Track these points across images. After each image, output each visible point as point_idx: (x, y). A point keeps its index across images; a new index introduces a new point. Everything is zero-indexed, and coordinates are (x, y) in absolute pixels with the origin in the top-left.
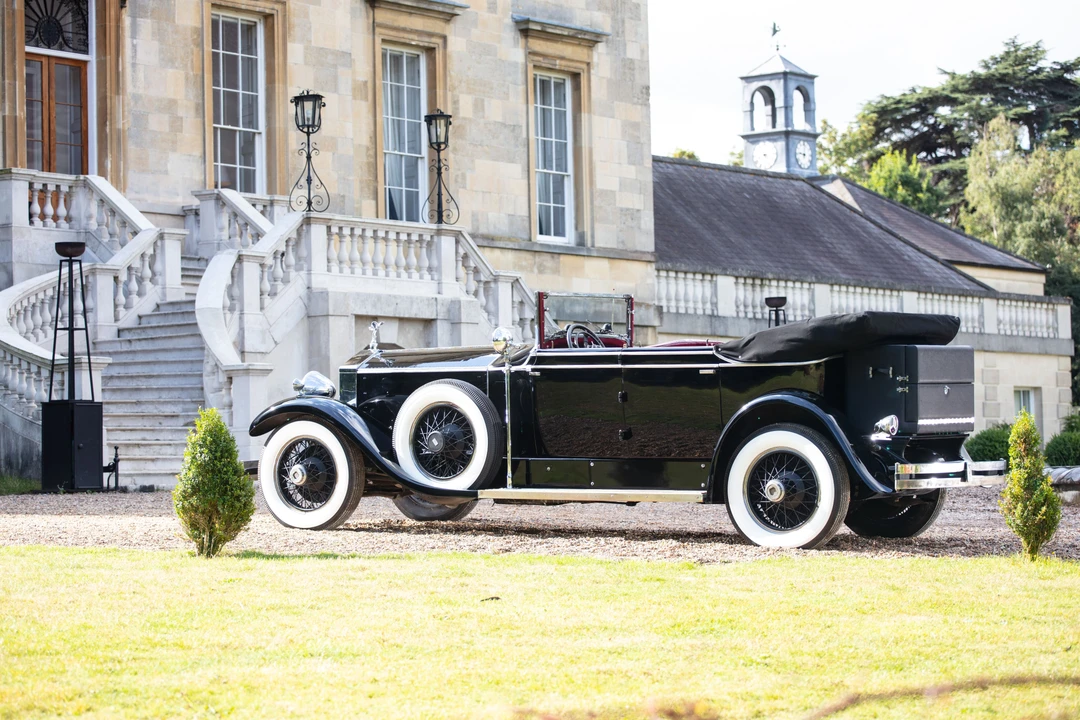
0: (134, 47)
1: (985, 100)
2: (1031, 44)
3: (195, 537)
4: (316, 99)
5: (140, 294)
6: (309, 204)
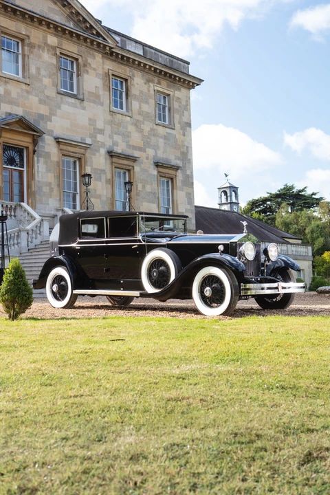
0: (38, 166)
1: (280, 200)
2: (291, 185)
3: (7, 312)
4: (89, 175)
5: (36, 239)
6: (87, 208)
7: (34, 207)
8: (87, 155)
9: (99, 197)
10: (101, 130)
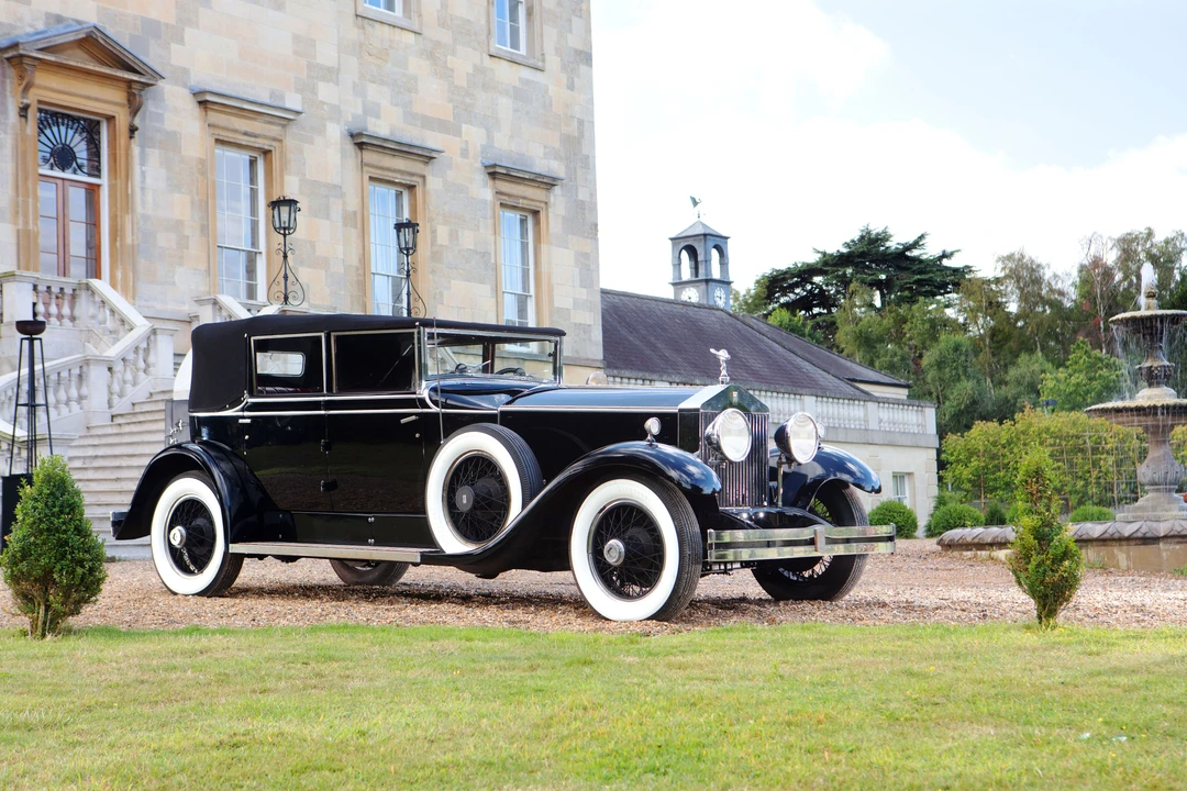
0: (143, 174)
1: (849, 270)
2: (880, 230)
3: (27, 612)
4: (291, 203)
5: (134, 385)
6: (286, 298)
7: (130, 292)
8: (290, 142)
9: (323, 263)
10: (329, 70)
